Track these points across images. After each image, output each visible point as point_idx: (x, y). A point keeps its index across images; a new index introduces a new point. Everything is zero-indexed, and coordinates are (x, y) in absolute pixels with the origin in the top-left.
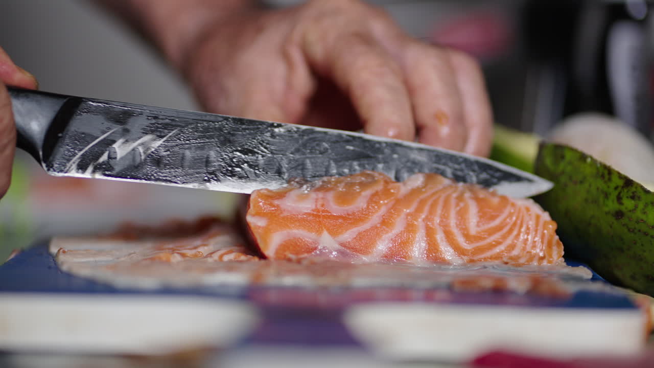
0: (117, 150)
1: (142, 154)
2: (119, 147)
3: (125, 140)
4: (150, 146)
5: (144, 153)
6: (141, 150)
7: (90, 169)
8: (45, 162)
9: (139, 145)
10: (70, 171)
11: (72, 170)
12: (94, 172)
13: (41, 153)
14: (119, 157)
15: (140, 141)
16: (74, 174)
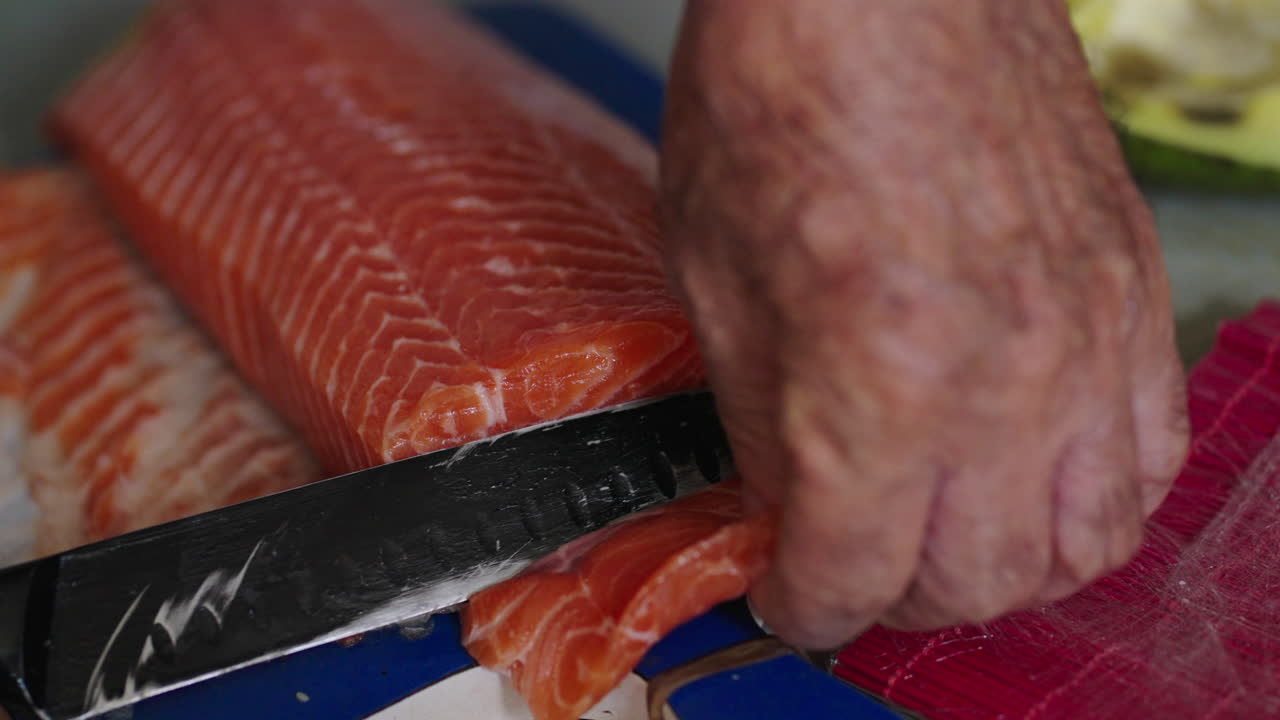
0: (168, 627)
1: (215, 614)
2: (168, 617)
3: (173, 599)
4: (222, 593)
5: (218, 609)
6: (210, 607)
7: (130, 685)
8: (41, 707)
9: (203, 599)
10: (95, 703)
11: (97, 699)
12: (139, 686)
13: (27, 694)
14: (174, 637)
15: (201, 592)
16: (103, 706)
